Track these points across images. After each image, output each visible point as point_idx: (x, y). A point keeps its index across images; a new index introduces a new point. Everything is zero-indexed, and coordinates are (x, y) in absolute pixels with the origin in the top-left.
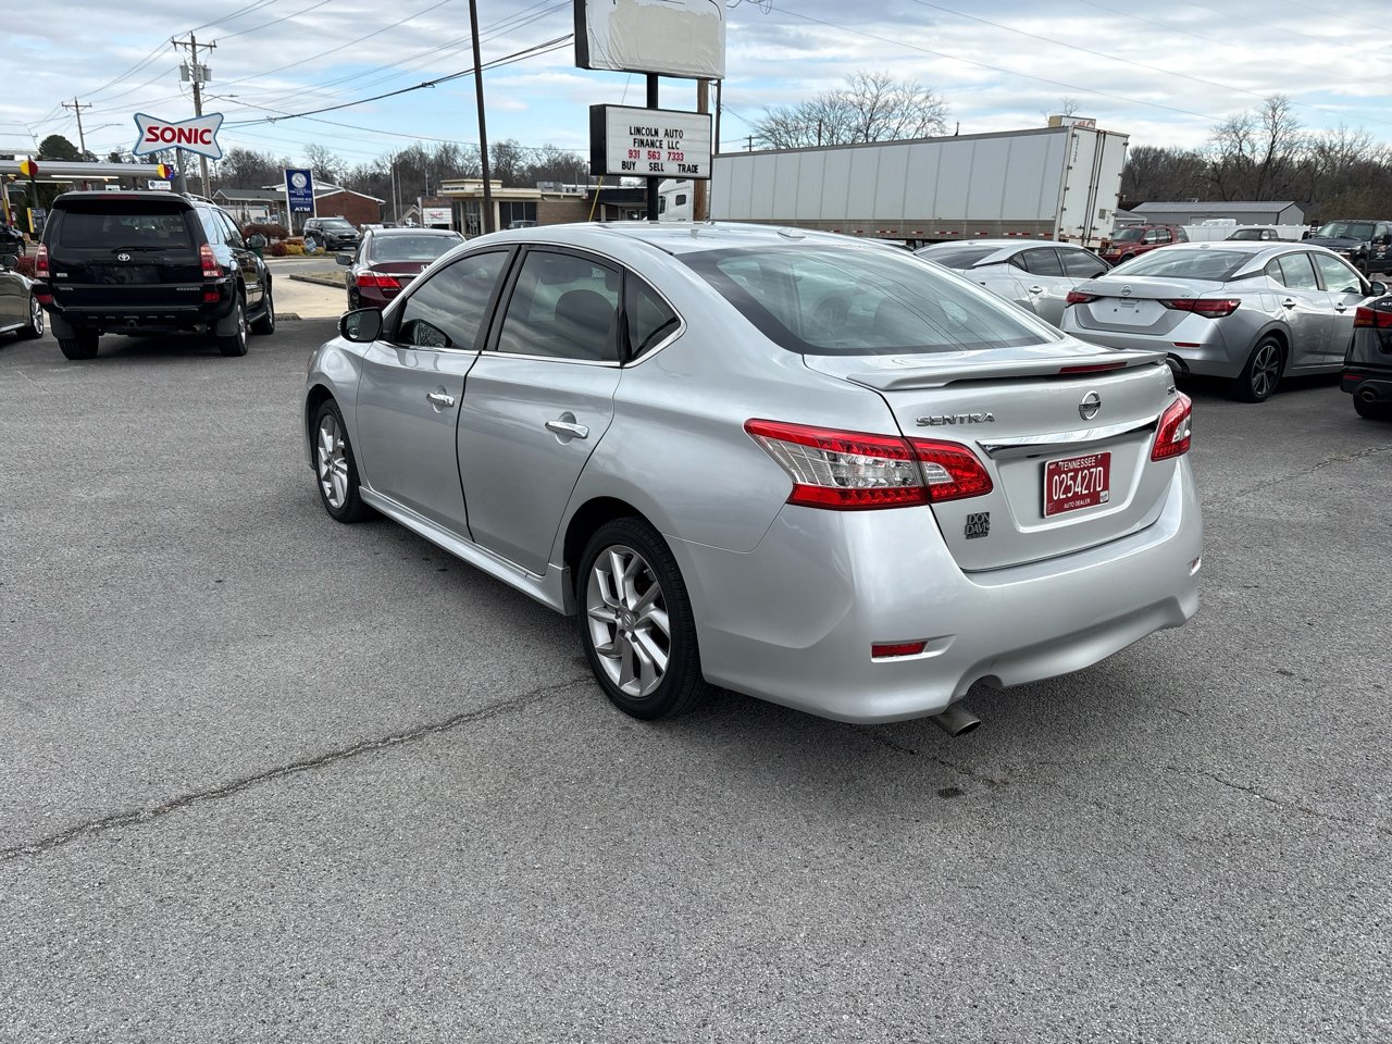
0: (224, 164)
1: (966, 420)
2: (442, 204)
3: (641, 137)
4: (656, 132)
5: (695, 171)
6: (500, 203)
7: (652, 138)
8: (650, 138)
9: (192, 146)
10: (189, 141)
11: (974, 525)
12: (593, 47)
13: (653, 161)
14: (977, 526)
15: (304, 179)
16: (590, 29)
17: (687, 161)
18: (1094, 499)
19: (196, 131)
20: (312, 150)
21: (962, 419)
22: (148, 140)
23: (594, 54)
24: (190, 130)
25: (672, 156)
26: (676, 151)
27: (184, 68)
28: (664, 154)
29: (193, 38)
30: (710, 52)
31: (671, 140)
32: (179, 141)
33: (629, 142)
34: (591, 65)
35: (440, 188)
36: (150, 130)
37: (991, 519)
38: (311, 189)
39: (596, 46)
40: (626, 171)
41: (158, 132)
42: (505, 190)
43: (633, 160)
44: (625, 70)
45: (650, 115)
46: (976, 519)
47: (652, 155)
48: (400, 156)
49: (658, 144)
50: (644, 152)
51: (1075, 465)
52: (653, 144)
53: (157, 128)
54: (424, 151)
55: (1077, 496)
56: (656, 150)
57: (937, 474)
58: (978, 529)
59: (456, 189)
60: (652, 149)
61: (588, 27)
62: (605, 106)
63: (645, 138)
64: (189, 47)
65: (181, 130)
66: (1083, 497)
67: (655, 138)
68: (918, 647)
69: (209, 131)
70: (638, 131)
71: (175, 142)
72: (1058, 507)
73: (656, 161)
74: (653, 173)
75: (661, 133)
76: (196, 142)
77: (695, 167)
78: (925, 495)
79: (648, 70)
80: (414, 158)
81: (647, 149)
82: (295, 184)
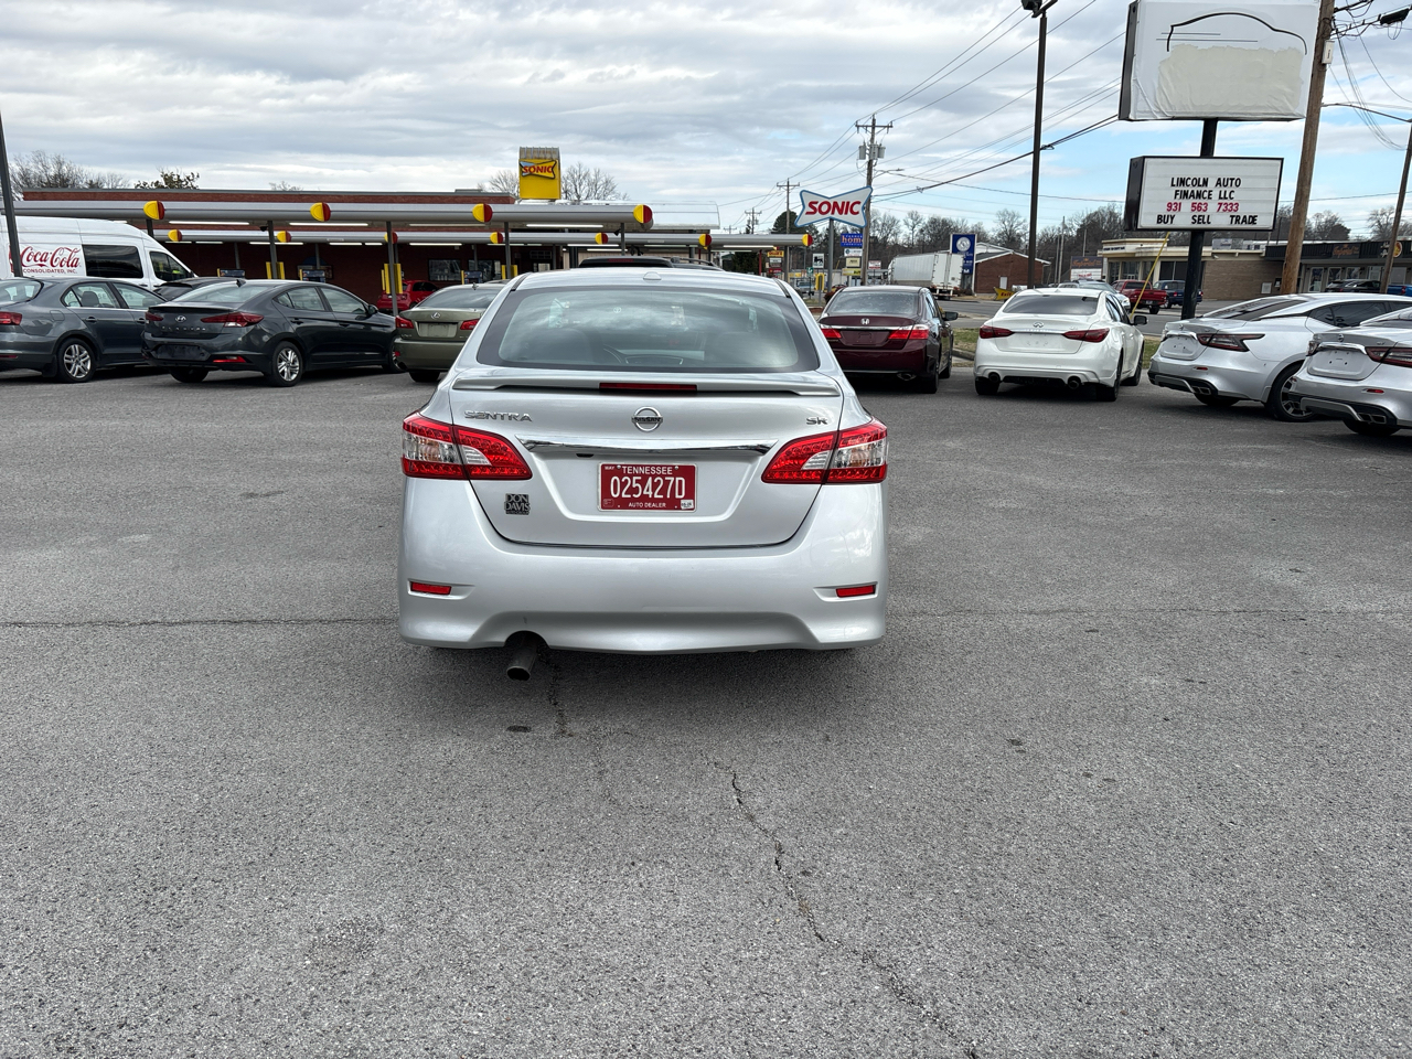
0: (922, 231)
1: (506, 418)
2: (1093, 264)
3: (1186, 188)
4: (1205, 182)
5: (1253, 222)
6: (1162, 263)
7: (1199, 189)
8: (1196, 189)
9: (843, 217)
10: (840, 212)
11: (512, 503)
12: (1137, 99)
13: (1197, 213)
14: (517, 505)
15: (968, 242)
16: (1136, 80)
17: (1243, 211)
18: (673, 505)
19: (848, 203)
20: (1004, 215)
21: (502, 417)
22: (808, 213)
23: (1137, 106)
24: (843, 203)
25: (1223, 207)
26: (1229, 201)
27: (862, 148)
28: (1213, 206)
29: (874, 120)
30: (1287, 90)
31: (1223, 189)
32: (833, 213)
33: (1169, 195)
34: (1131, 117)
35: (1101, 249)
36: (811, 204)
37: (531, 500)
38: (973, 252)
39: (1141, 97)
40: (1162, 225)
41: (817, 206)
42: (1170, 249)
43: (1171, 213)
44: (1173, 119)
45: (1205, 164)
46: (513, 498)
47: (1196, 207)
48: (1089, 217)
49: (1206, 195)
50: (1187, 204)
51: (644, 471)
52: (1199, 195)
53: (816, 203)
54: (1116, 211)
55: (644, 498)
56: (1202, 201)
57: (473, 456)
58: (516, 506)
59: (1116, 249)
60: (1198, 201)
61: (1132, 78)
62: (1144, 157)
63: (1190, 189)
64: (870, 129)
65: (835, 203)
66: (653, 500)
67: (1203, 189)
68: (446, 590)
69: (859, 203)
70: (1182, 182)
71: (829, 214)
72: (622, 504)
73: (1201, 213)
74: (1196, 226)
75: (1212, 184)
76: (846, 213)
77: (1253, 219)
78: (465, 472)
79: (1203, 115)
80: (1103, 218)
81: (1192, 200)
82: (959, 248)
